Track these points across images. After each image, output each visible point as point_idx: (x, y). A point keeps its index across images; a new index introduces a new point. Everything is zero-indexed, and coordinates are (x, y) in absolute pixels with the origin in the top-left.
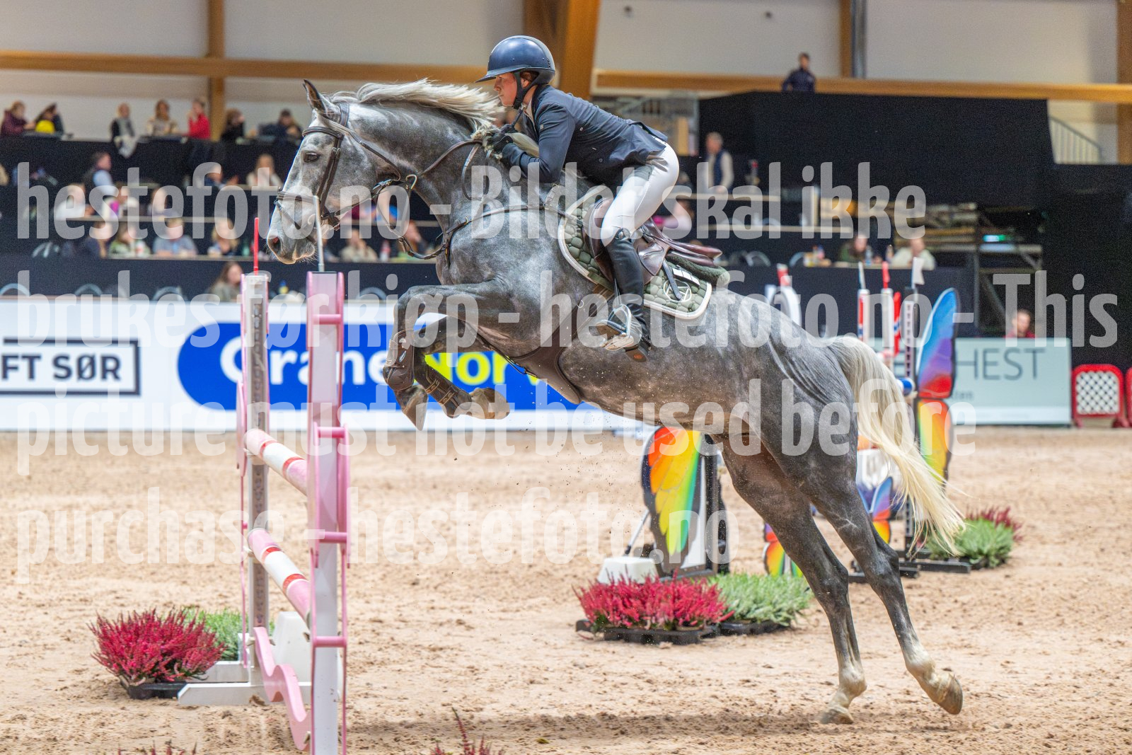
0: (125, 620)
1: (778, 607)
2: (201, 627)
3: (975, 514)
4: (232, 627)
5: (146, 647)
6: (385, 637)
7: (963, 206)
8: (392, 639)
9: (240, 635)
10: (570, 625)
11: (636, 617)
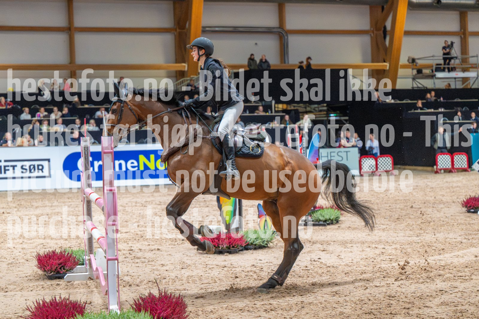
0: (46, 253)
1: (263, 240)
2: (71, 255)
4: (82, 254)
5: (53, 262)
7: (322, 105)
9: (85, 257)
11: (216, 245)
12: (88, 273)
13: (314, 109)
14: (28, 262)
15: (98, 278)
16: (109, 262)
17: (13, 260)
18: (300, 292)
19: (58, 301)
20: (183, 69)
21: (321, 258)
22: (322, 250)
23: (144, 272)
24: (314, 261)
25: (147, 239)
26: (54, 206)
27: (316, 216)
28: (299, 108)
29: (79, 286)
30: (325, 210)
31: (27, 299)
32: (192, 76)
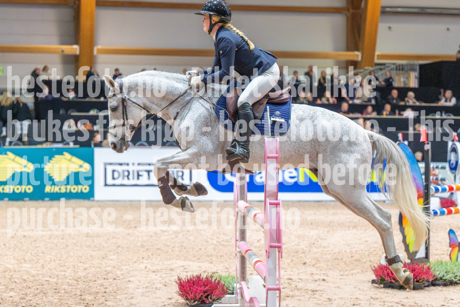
0: (189, 278)
1: (456, 275)
2: (219, 282)
4: (232, 281)
5: (197, 289)
6: (293, 286)
8: (296, 287)
9: (235, 285)
10: (369, 282)
12: (238, 305)
16: (269, 292)
20: (356, 59)
32: (366, 68)
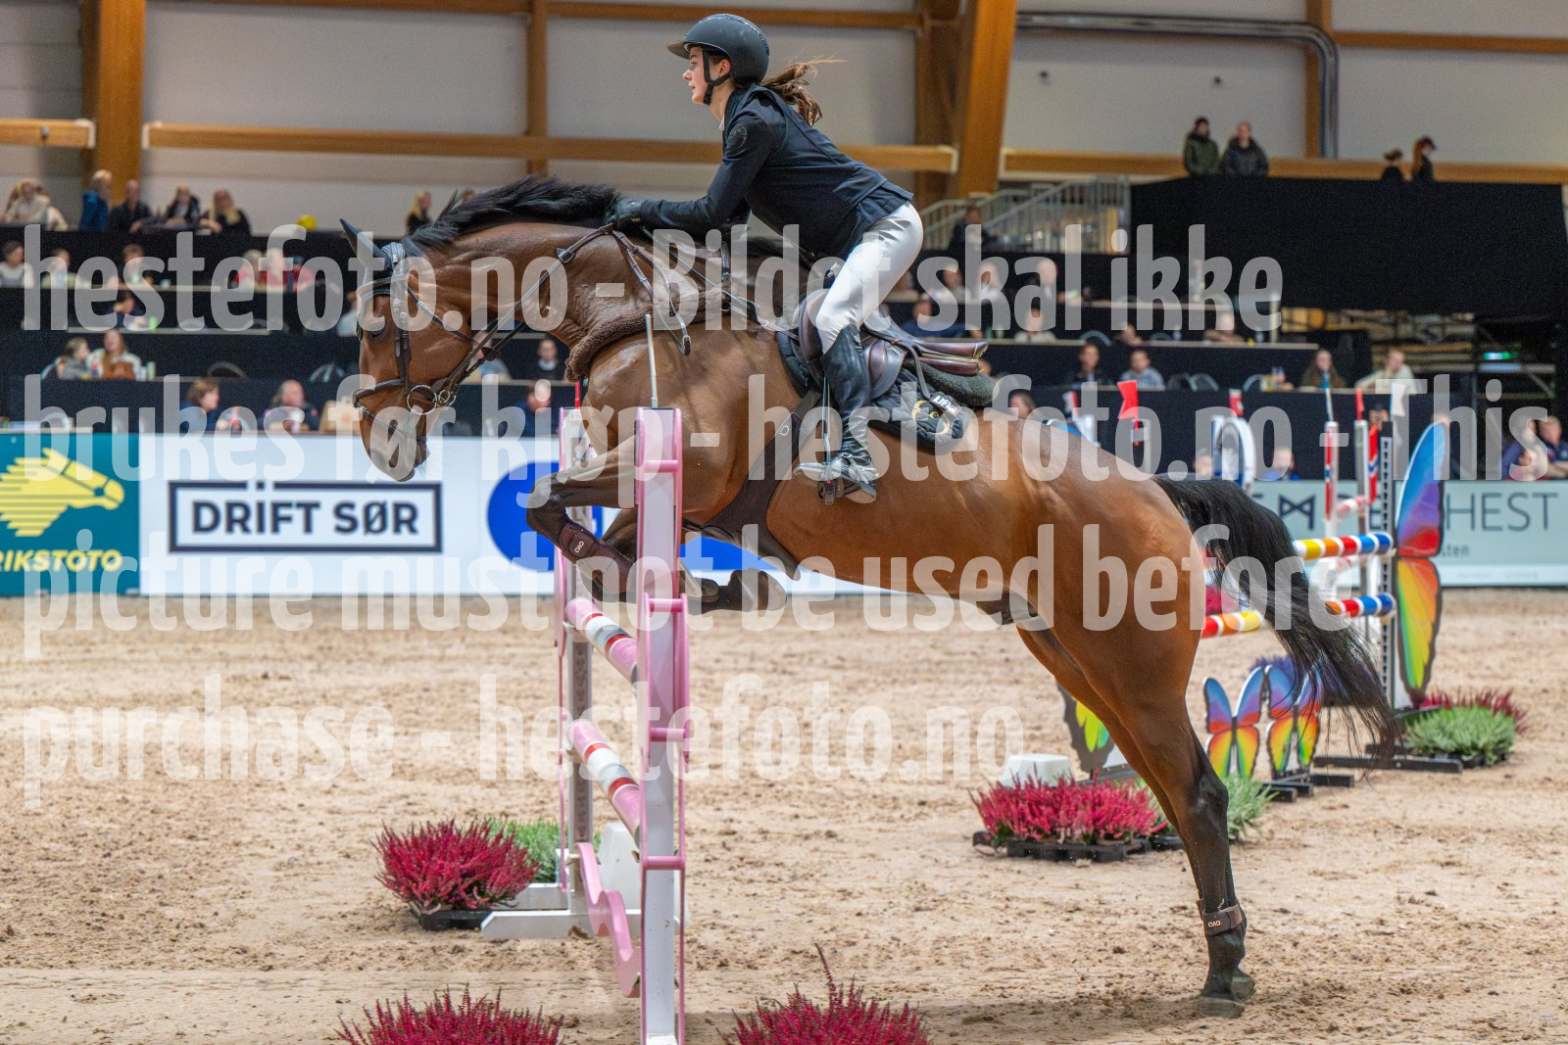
0: (417, 832)
2: (510, 841)
3: (1468, 698)
4: (548, 842)
5: (442, 867)
6: (738, 853)
7: (1460, 316)
8: (747, 855)
9: (558, 852)
10: (966, 838)
11: (1046, 829)
12: (567, 913)
13: (1426, 332)
14: (350, 862)
15: (605, 930)
16: (649, 873)
17: (298, 854)
18: (1355, 1015)
19: (457, 1013)
20: (942, 168)
21: (1437, 890)
22: (1443, 860)
23: (777, 916)
24: (1412, 901)
25: (789, 795)
26: (450, 659)
27: (1421, 734)
28: (1369, 326)
29: (534, 960)
30: (1458, 711)
31: (344, 1000)
32: (974, 195)
